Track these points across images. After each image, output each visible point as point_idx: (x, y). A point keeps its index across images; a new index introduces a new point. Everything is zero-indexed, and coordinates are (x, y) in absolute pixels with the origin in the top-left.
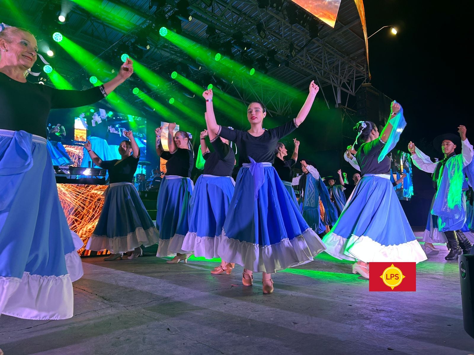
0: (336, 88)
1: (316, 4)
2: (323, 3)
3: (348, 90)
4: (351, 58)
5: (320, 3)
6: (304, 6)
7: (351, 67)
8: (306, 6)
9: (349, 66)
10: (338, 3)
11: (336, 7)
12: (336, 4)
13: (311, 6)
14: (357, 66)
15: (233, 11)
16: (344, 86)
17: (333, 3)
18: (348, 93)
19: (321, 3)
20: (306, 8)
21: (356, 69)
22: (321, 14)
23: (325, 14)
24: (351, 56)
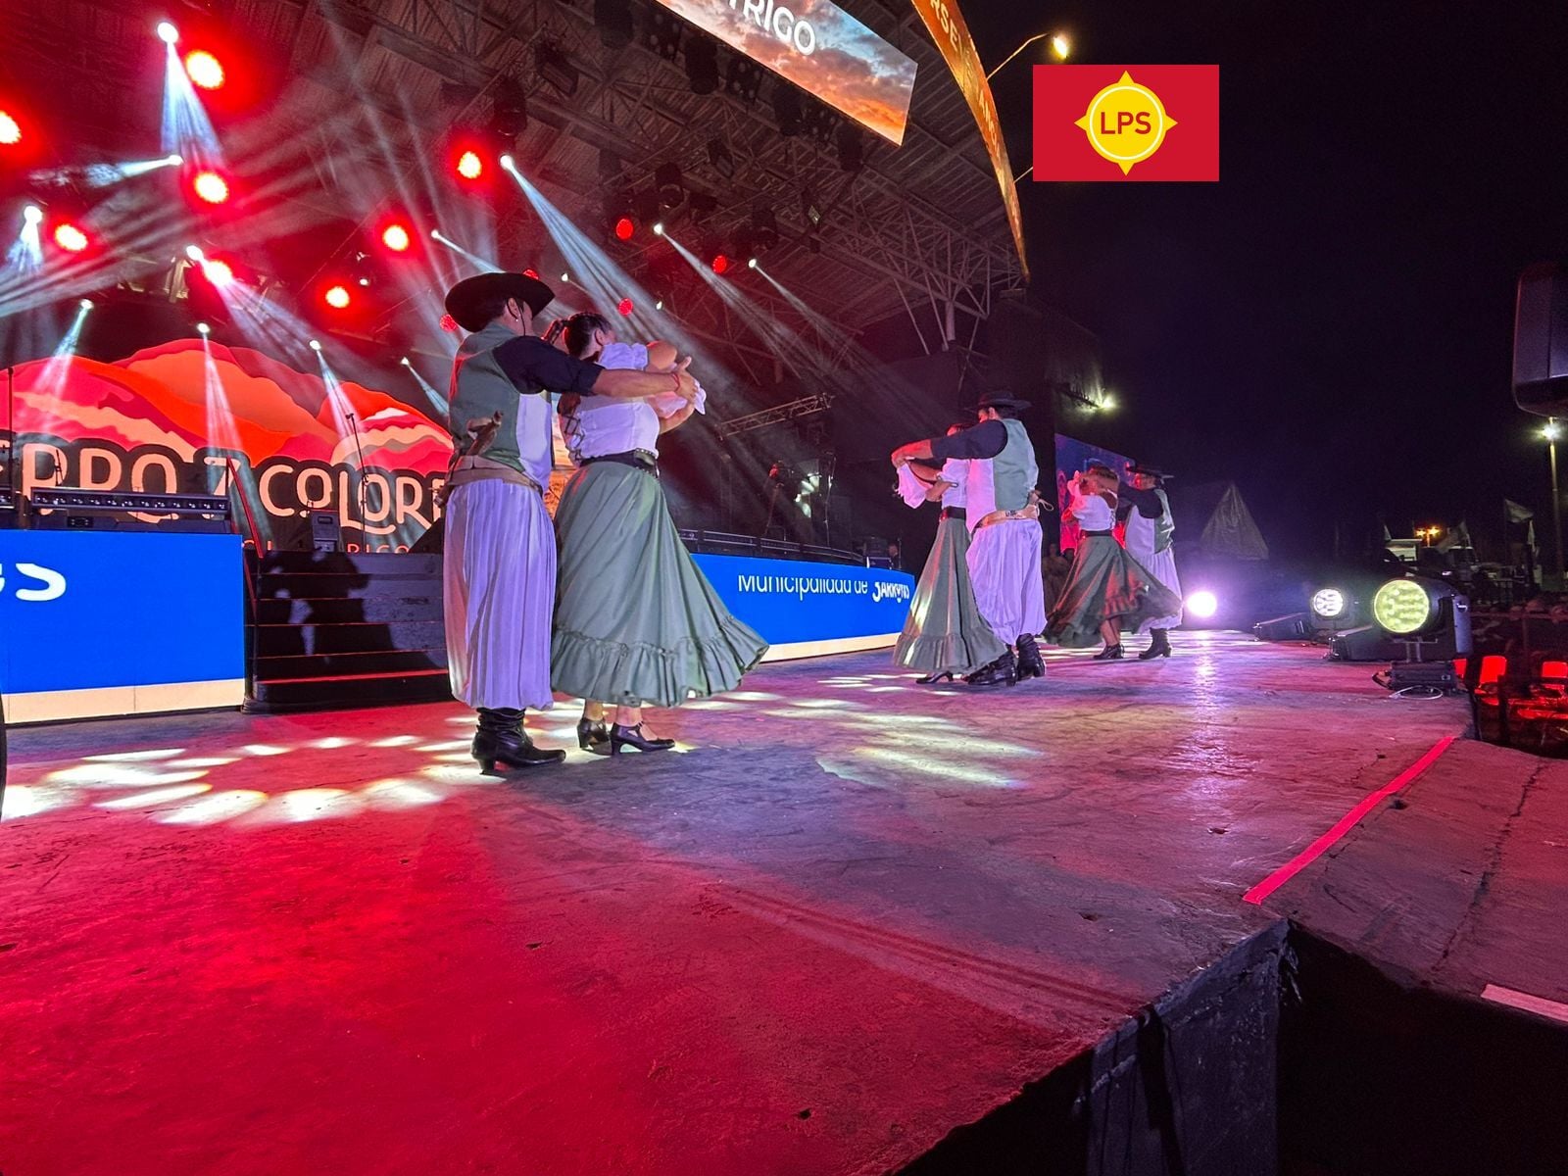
0: (941, 304)
1: (846, 84)
2: (866, 81)
3: (977, 309)
4: (977, 230)
5: (858, 81)
6: (814, 88)
7: (979, 252)
8: (819, 87)
9: (974, 249)
10: (906, 82)
11: (904, 92)
12: (902, 85)
13: (833, 87)
14: (993, 249)
15: (657, 112)
16: (963, 297)
17: (894, 81)
18: (976, 318)
19: (862, 80)
20: (819, 92)
21: (991, 258)
22: (864, 109)
23: (875, 111)
24: (977, 224)
